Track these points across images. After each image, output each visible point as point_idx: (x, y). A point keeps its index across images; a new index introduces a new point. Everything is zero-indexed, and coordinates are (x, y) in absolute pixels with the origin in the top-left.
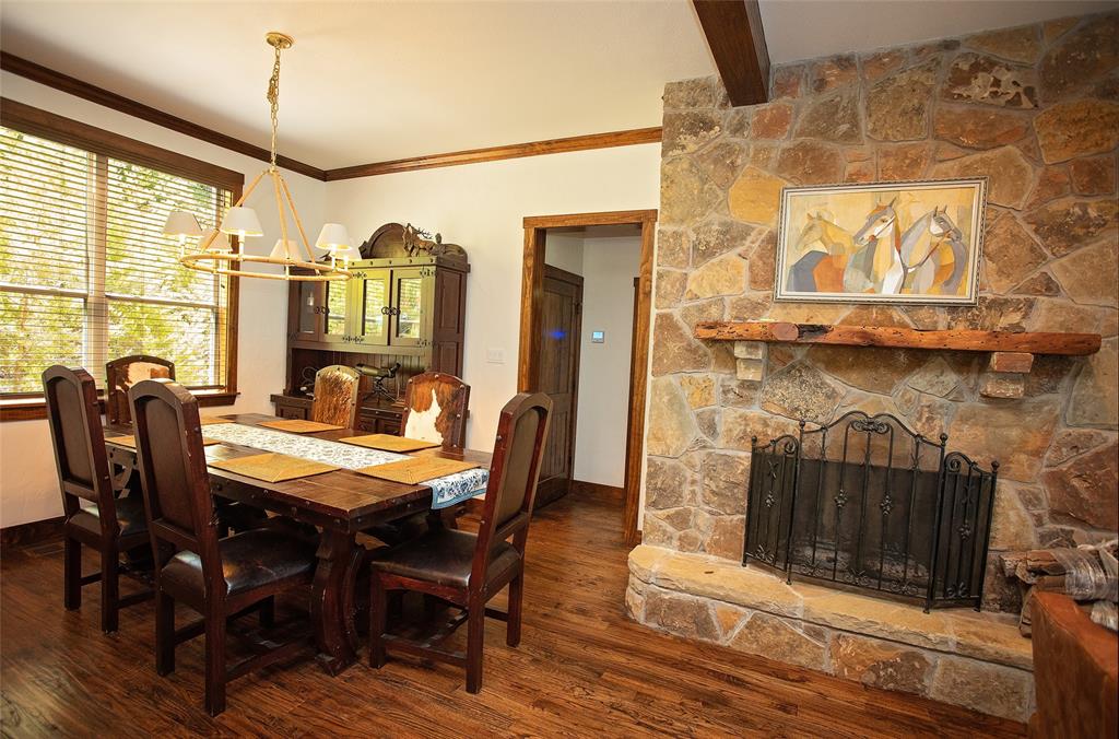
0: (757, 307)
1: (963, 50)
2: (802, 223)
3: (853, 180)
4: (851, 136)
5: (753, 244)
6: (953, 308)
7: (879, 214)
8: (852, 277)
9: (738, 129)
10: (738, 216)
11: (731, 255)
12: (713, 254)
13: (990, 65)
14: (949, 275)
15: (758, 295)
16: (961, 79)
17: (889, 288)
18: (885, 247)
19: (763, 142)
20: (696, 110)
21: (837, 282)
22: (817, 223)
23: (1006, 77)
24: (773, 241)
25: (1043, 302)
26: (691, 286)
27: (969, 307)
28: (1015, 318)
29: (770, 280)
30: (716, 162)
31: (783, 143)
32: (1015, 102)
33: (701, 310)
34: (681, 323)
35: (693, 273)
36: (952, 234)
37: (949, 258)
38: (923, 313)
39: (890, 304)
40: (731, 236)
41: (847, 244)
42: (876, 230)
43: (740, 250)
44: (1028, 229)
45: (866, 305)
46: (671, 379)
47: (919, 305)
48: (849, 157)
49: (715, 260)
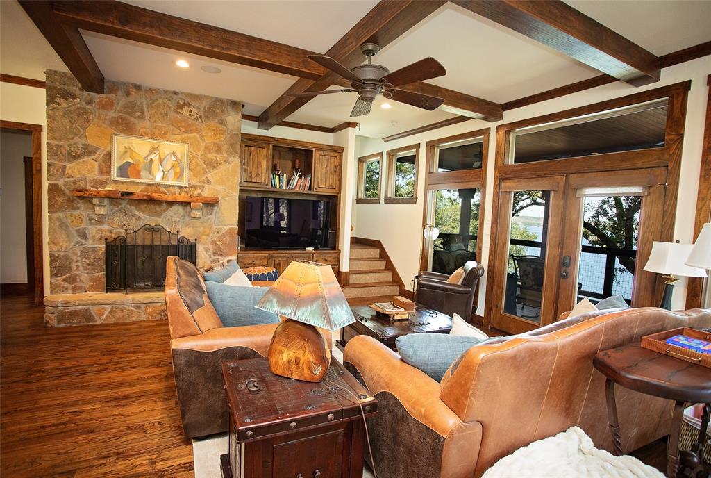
0: (103, 183)
1: (180, 96)
2: (123, 150)
3: (143, 135)
4: (141, 117)
5: (100, 155)
6: (181, 187)
7: (153, 150)
8: (143, 173)
9: (90, 102)
10: (91, 142)
11: (89, 159)
12: (79, 158)
13: (189, 105)
14: (179, 176)
15: (104, 178)
16: (180, 107)
17: (158, 179)
18: (156, 164)
19: (102, 111)
20: (66, 87)
21: (138, 176)
22: (128, 151)
23: (194, 110)
24: (109, 155)
25: (207, 186)
26: (68, 171)
27: (186, 187)
28: (199, 191)
29: (109, 172)
30: (78, 115)
31: (111, 114)
32: (196, 119)
33: (75, 183)
34: (63, 188)
35: (69, 166)
36: (179, 161)
37: (178, 170)
38: (171, 188)
39: (159, 185)
40: (88, 151)
41: (141, 160)
42: (153, 156)
43: (93, 157)
44: (202, 162)
45: (150, 185)
46: (60, 214)
47: (169, 186)
48: (141, 126)
49: (81, 160)
